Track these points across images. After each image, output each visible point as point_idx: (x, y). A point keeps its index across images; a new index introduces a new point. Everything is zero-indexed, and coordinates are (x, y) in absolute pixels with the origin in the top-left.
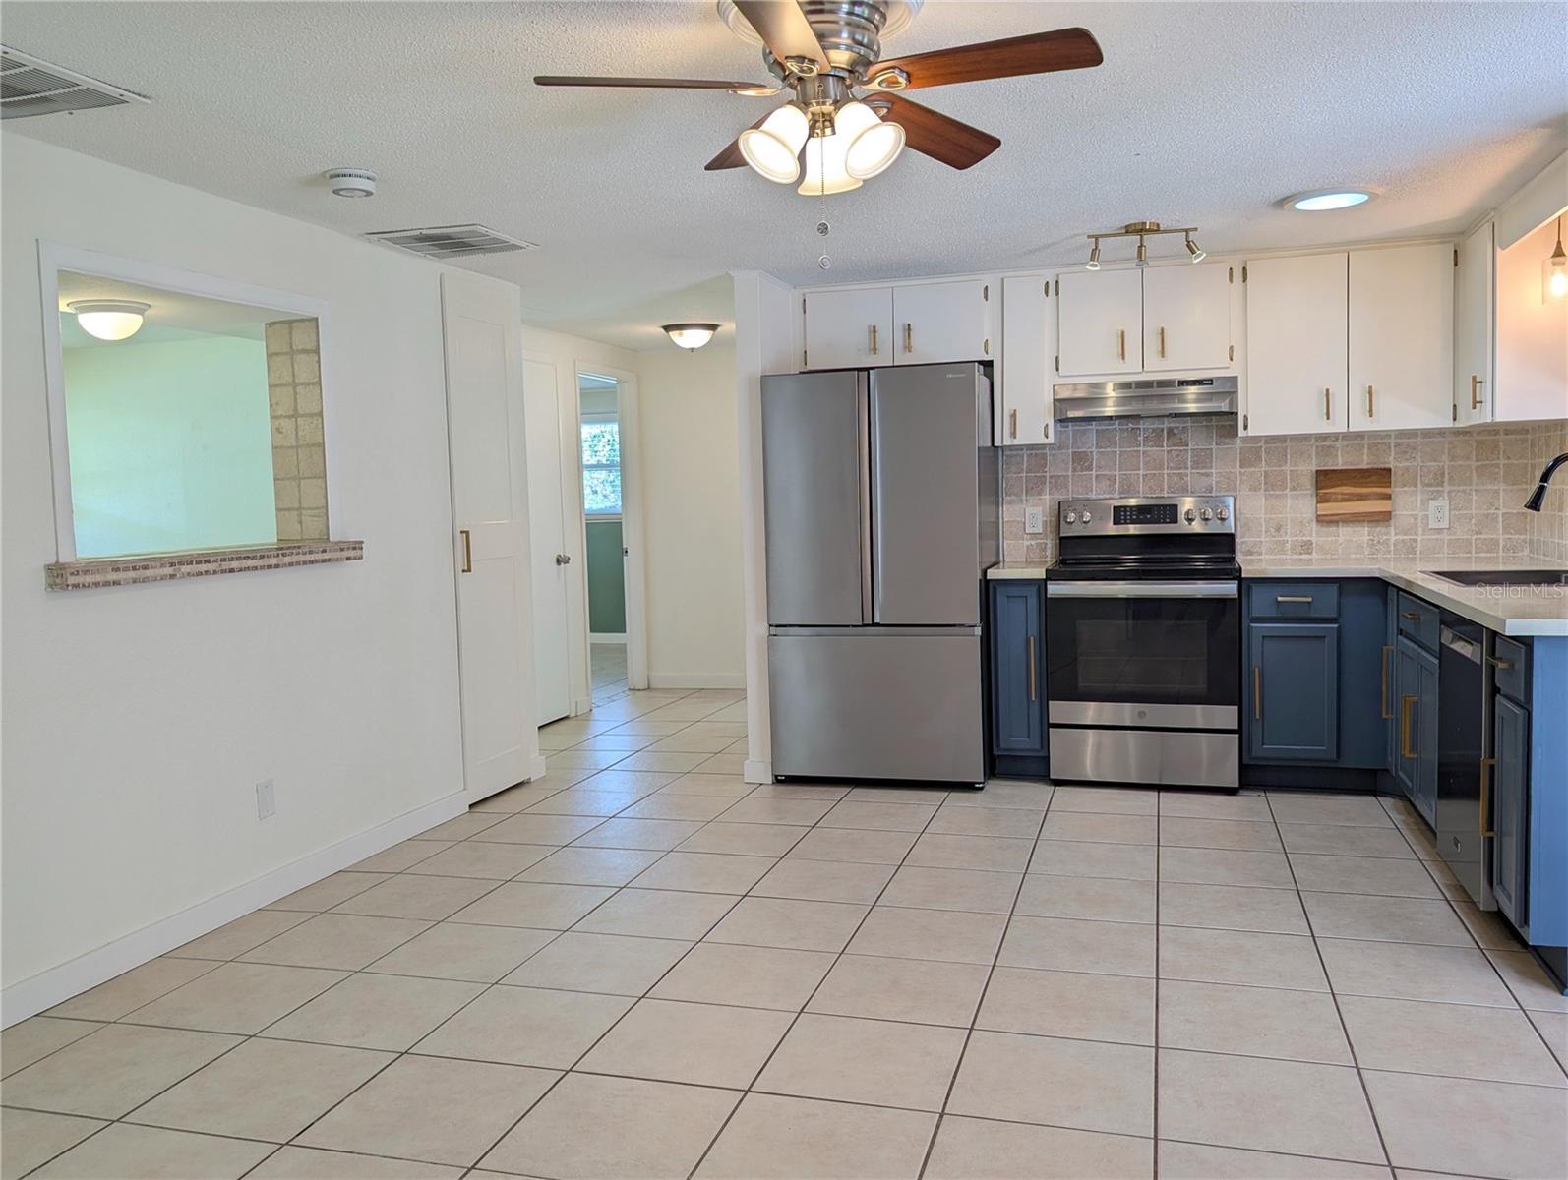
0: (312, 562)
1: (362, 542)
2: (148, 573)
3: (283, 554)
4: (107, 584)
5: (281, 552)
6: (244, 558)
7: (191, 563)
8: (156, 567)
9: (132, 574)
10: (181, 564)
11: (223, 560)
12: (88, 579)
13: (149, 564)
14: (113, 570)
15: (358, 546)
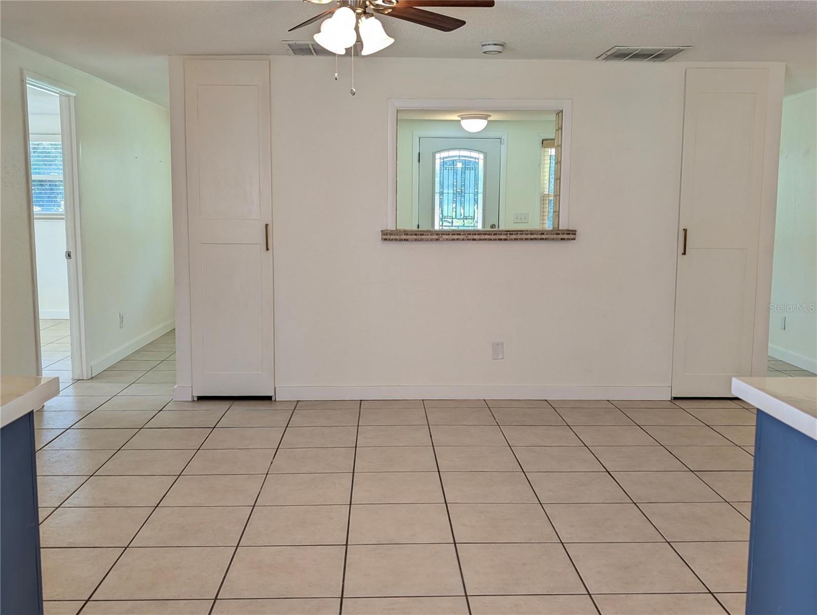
0: (532, 239)
1: (576, 231)
2: (423, 237)
3: (510, 234)
4: (401, 240)
5: (508, 233)
6: (483, 234)
7: (449, 234)
8: (428, 235)
9: (415, 237)
10: (442, 234)
11: (470, 234)
12: (392, 237)
13: (424, 233)
14: (405, 234)
15: (574, 232)
